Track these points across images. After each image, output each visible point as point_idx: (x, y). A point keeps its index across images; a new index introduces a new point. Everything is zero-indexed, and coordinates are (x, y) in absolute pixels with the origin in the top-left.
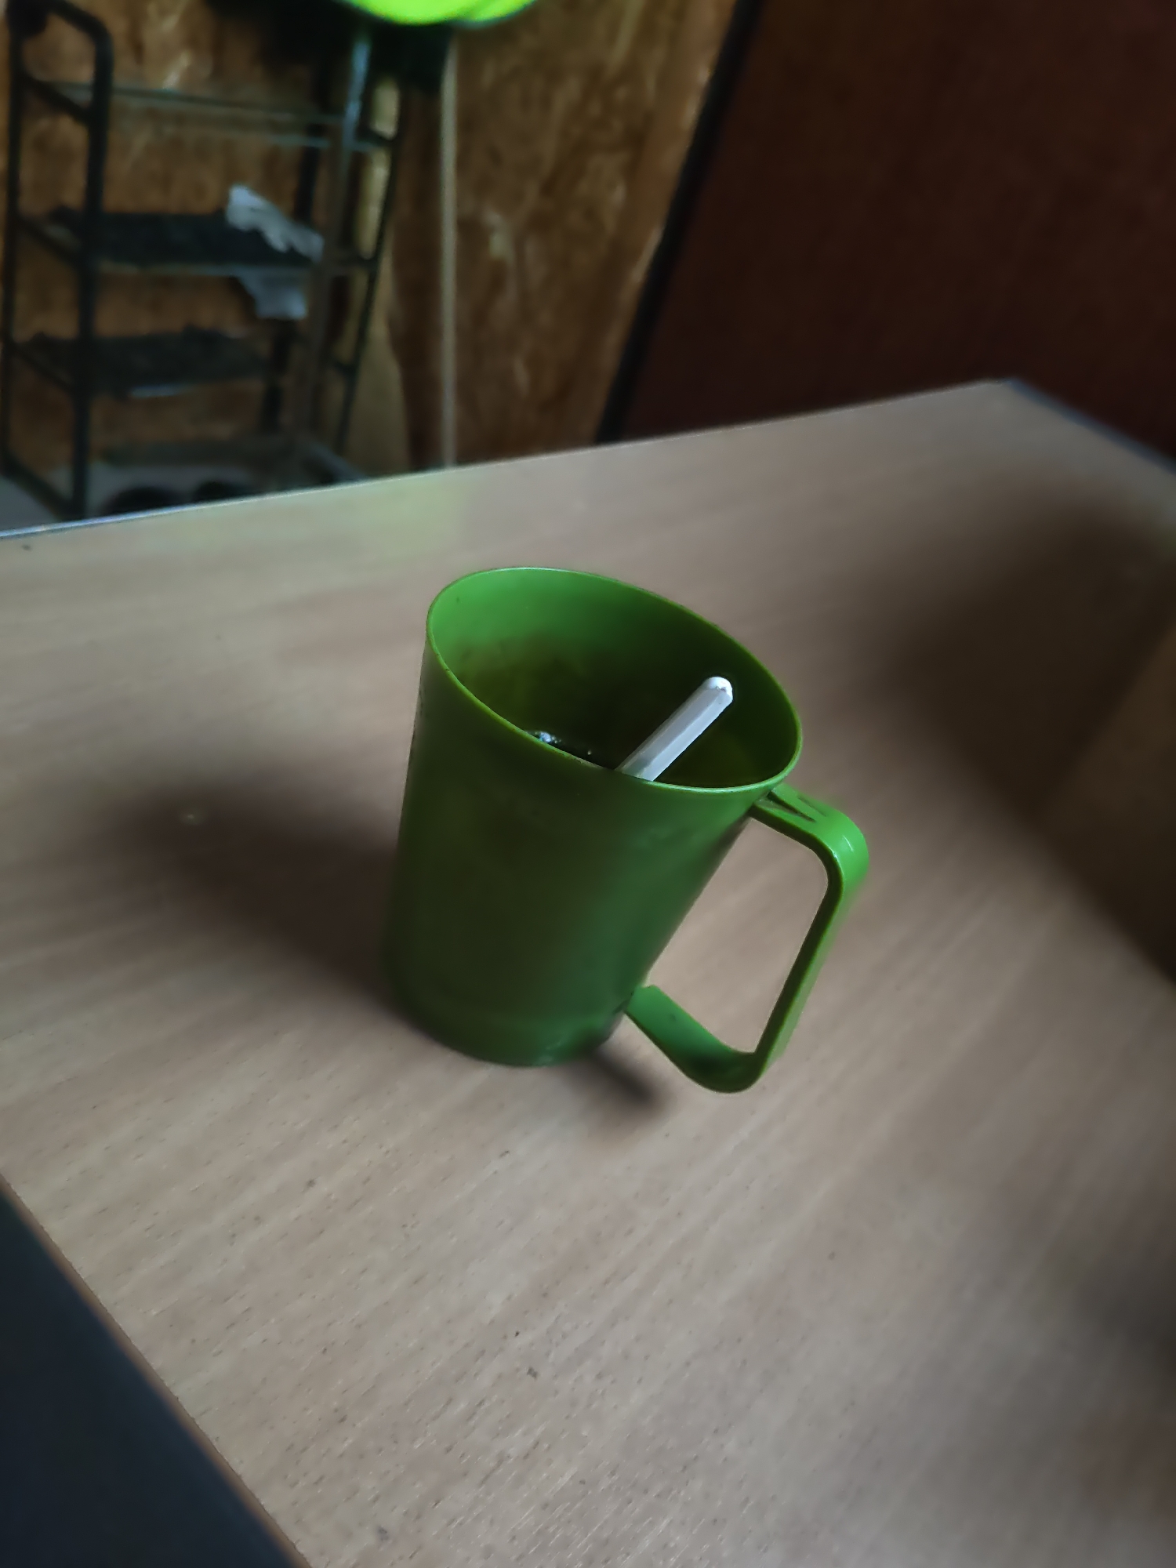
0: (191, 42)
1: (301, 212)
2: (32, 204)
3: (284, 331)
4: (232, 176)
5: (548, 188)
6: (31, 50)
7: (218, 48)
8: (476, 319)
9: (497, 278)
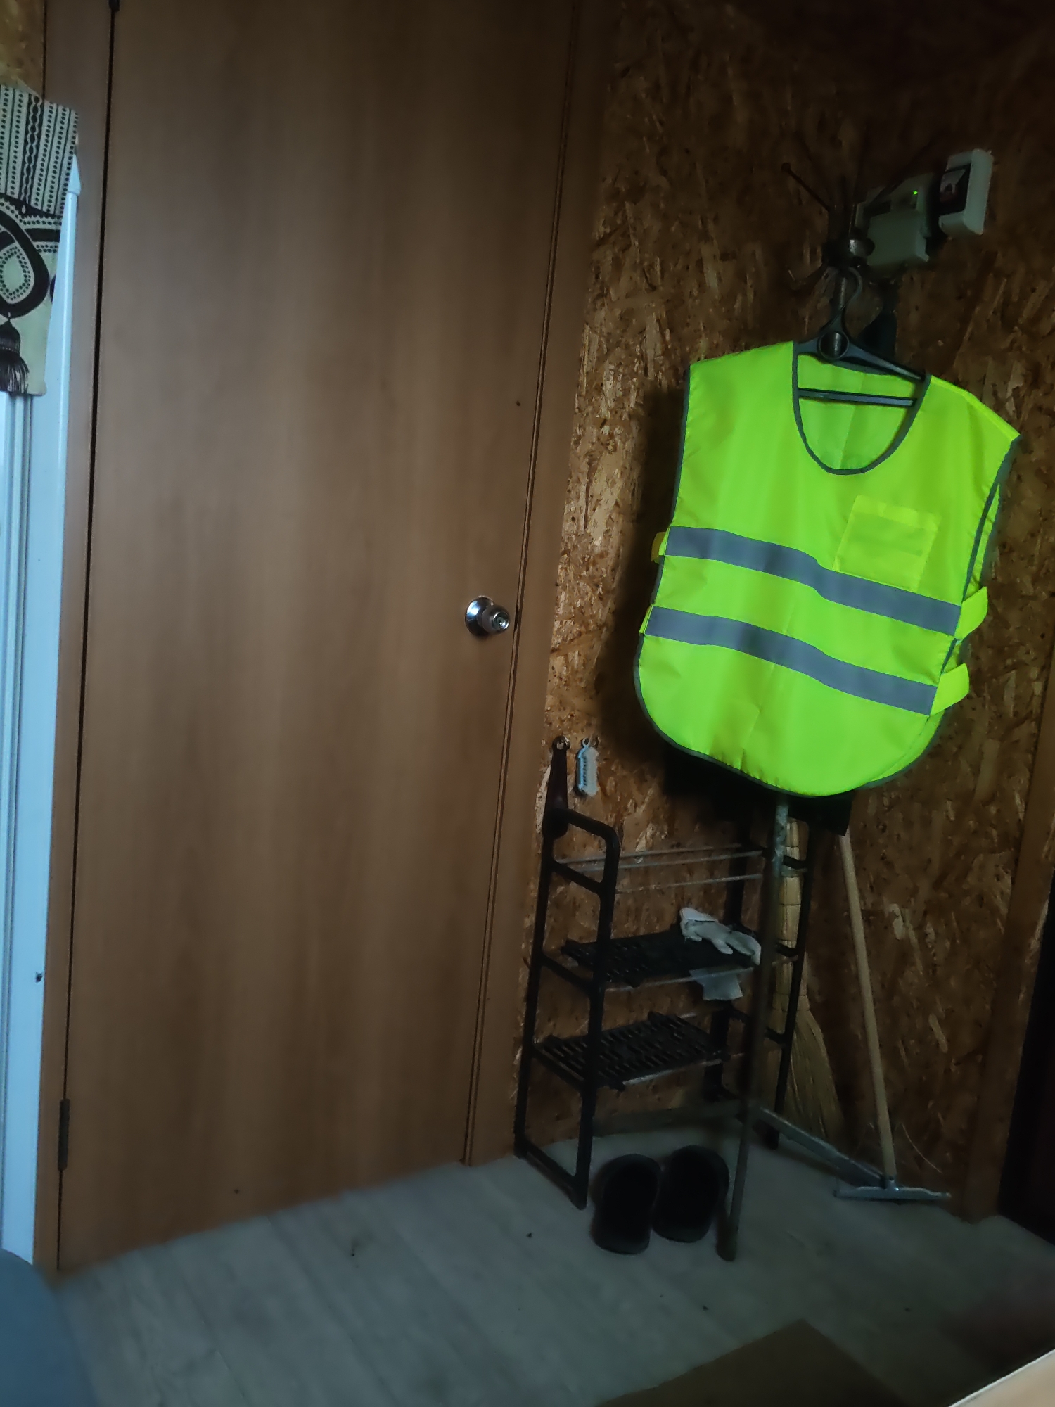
0: (654, 819)
1: (732, 920)
2: (551, 945)
3: (725, 1009)
4: (683, 901)
5: (937, 884)
6: (557, 844)
7: (671, 821)
8: (888, 990)
9: (903, 954)
